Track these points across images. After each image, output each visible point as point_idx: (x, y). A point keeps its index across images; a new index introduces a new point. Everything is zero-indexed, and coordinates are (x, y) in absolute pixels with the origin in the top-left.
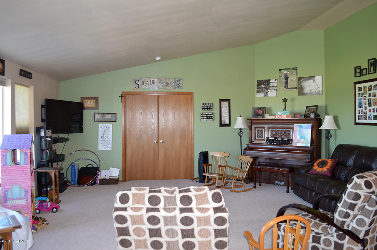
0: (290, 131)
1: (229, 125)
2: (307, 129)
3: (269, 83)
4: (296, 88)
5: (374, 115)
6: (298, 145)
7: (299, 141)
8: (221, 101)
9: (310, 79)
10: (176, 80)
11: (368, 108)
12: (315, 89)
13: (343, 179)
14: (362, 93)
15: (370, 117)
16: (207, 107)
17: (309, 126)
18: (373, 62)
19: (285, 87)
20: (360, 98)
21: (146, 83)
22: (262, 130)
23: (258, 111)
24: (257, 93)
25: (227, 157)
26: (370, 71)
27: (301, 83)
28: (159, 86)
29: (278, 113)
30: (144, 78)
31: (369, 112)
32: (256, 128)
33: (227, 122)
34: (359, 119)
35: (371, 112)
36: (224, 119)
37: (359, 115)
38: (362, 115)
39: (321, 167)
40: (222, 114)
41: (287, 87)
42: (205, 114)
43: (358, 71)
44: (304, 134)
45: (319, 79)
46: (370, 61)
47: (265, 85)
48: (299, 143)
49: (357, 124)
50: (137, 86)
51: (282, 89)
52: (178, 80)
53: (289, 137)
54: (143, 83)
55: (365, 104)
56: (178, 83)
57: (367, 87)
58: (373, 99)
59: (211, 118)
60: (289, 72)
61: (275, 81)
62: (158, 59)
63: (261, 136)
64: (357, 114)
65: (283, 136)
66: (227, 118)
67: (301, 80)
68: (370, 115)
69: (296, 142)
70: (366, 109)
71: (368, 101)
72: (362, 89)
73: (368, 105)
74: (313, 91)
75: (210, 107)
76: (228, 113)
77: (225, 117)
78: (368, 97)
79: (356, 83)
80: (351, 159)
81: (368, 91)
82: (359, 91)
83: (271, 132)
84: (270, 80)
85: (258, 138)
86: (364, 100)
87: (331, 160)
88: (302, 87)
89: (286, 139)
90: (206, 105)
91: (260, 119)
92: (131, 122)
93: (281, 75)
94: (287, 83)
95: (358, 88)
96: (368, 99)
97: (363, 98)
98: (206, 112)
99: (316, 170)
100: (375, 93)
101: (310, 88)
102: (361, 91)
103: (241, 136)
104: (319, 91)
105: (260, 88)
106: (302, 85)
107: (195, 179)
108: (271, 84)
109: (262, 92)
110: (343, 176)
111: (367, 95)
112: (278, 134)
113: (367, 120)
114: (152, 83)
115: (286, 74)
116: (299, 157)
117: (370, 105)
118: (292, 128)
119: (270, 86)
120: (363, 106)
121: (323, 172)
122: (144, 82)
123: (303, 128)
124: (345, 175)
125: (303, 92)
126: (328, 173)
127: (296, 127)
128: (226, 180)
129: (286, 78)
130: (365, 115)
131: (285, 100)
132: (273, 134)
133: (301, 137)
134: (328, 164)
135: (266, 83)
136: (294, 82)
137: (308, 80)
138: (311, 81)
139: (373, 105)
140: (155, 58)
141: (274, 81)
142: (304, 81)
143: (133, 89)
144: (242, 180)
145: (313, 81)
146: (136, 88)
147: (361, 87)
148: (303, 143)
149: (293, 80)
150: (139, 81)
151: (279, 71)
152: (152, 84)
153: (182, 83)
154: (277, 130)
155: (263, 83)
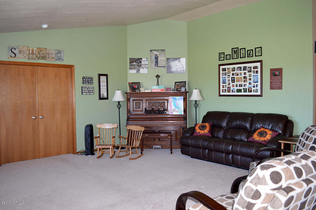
0: (165, 102)
1: (107, 98)
2: (180, 101)
3: (141, 61)
4: (165, 67)
5: (237, 89)
6: (174, 114)
7: (174, 110)
8: (100, 75)
9: (176, 60)
10: (57, 52)
11: (231, 84)
12: (180, 68)
13: (221, 138)
14: (226, 73)
15: (233, 90)
16: (88, 81)
17: (182, 98)
18: (236, 50)
19: (155, 66)
20: (224, 76)
21: (24, 53)
22: (140, 103)
23: (134, 86)
24: (130, 69)
25: (116, 128)
26: (233, 57)
27: (168, 63)
28: (39, 57)
29: (153, 88)
30: (22, 47)
31: (232, 87)
32: (134, 100)
33: (105, 96)
34: (222, 92)
35: (234, 87)
36: (103, 93)
37: (223, 89)
38: (225, 89)
39: (203, 130)
40: (101, 88)
41: (157, 65)
42: (86, 88)
43: (222, 56)
44: (178, 104)
45: (183, 61)
46: (233, 49)
47: (137, 63)
48: (175, 112)
49: (220, 96)
50: (13, 55)
51: (153, 67)
52: (59, 52)
53: (164, 107)
54: (20, 52)
55: (229, 81)
56: (59, 55)
57: (231, 69)
58: (236, 77)
59: (91, 91)
60: (158, 53)
61: (147, 60)
62: (45, 26)
63: (139, 108)
64: (221, 88)
65: (159, 107)
66: (105, 92)
67: (169, 61)
68: (234, 89)
69: (172, 111)
70: (229, 84)
71: (232, 79)
72: (226, 70)
73: (232, 82)
74: (179, 70)
75: (90, 81)
76: (106, 87)
77: (103, 91)
78: (231, 76)
79: (220, 65)
80: (225, 122)
81: (232, 71)
82: (223, 71)
83: (148, 104)
84: (141, 59)
85: (136, 109)
86: (228, 78)
87: (208, 124)
88: (170, 66)
89: (162, 109)
90: (87, 79)
91: (138, 92)
92: (4, 96)
93: (151, 55)
94: (157, 62)
95: (222, 69)
96: (232, 78)
97: (227, 76)
98: (87, 85)
99: (199, 132)
100: (238, 73)
101: (176, 67)
102: (226, 71)
103: (119, 109)
104: (183, 70)
105: (133, 65)
106: (169, 65)
107: (78, 152)
108: (143, 63)
109: (134, 68)
110: (220, 135)
111: (231, 75)
112: (154, 105)
113: (230, 92)
114: (31, 52)
115: (156, 55)
116: (178, 123)
117: (233, 82)
118: (167, 100)
119: (142, 64)
120: (227, 82)
121: (205, 133)
122: (22, 52)
123: (176, 99)
124: (223, 134)
125: (170, 70)
126: (209, 134)
127: (171, 99)
128: (120, 150)
129: (157, 58)
130: (228, 89)
131: (158, 76)
132: (150, 105)
133: (176, 107)
134: (207, 127)
135: (139, 61)
136: (163, 61)
137: (175, 61)
138: (177, 62)
139: (236, 82)
140: (42, 26)
141: (145, 59)
142: (171, 61)
143: (9, 58)
144: (136, 148)
145: (179, 62)
146: (11, 57)
147: (225, 68)
148: (178, 112)
149: (162, 60)
150: (15, 49)
151: (150, 51)
152: (31, 54)
153: (63, 55)
154: (154, 102)
155: (135, 61)
